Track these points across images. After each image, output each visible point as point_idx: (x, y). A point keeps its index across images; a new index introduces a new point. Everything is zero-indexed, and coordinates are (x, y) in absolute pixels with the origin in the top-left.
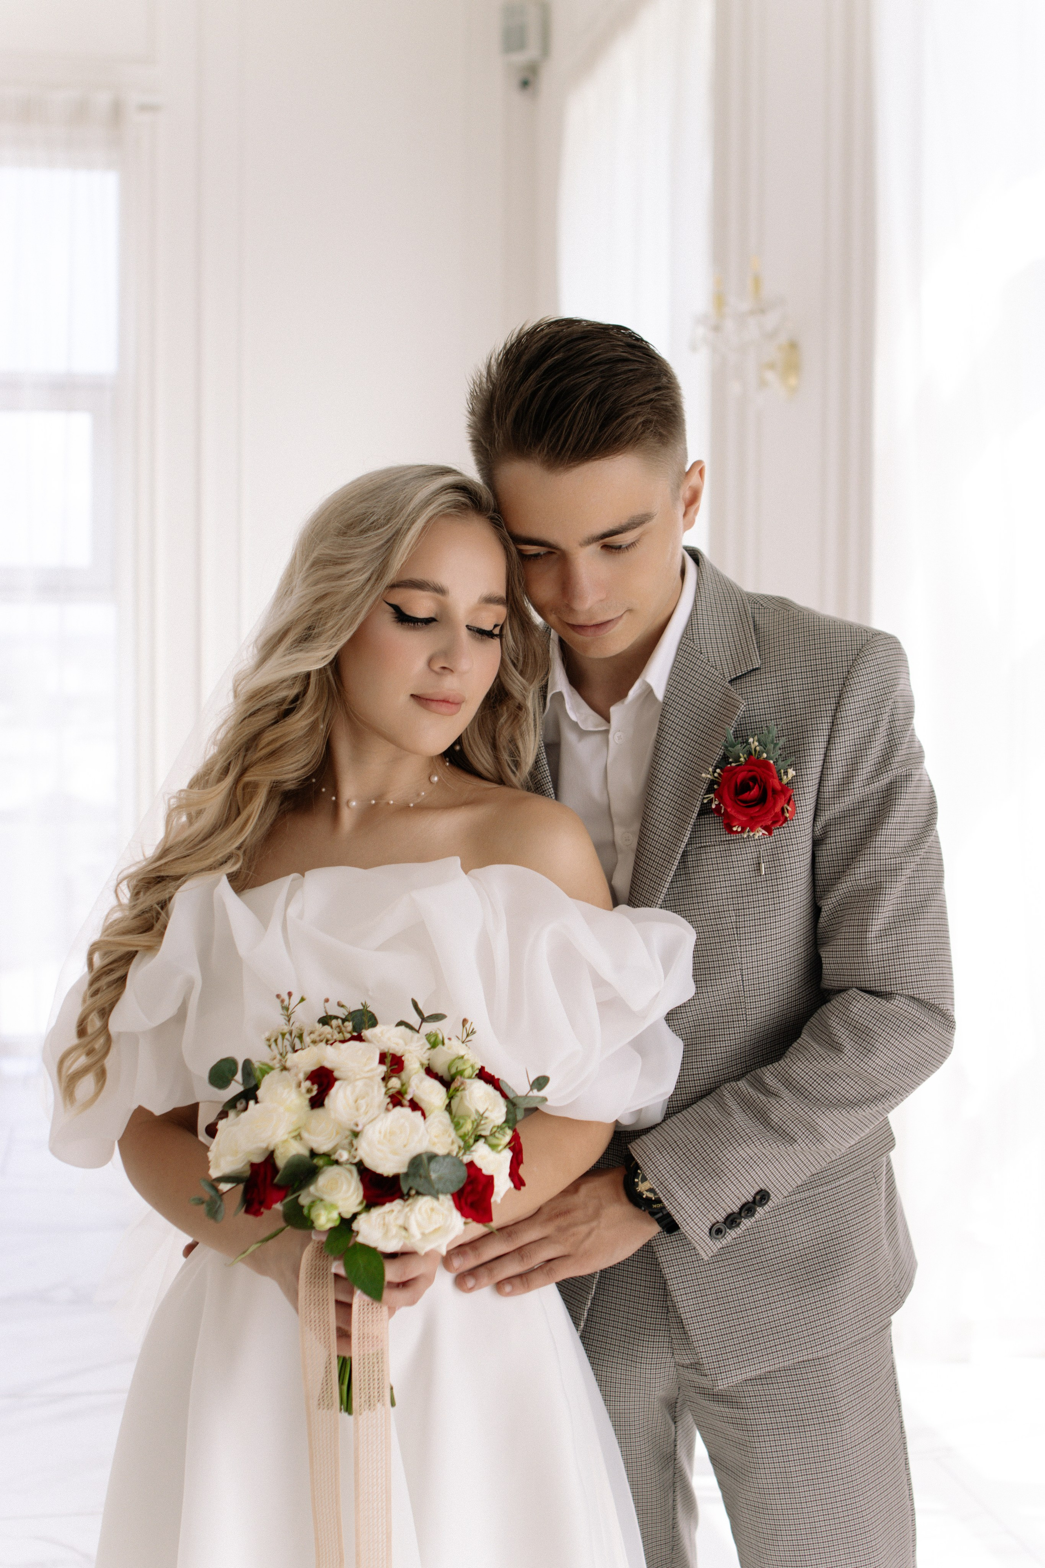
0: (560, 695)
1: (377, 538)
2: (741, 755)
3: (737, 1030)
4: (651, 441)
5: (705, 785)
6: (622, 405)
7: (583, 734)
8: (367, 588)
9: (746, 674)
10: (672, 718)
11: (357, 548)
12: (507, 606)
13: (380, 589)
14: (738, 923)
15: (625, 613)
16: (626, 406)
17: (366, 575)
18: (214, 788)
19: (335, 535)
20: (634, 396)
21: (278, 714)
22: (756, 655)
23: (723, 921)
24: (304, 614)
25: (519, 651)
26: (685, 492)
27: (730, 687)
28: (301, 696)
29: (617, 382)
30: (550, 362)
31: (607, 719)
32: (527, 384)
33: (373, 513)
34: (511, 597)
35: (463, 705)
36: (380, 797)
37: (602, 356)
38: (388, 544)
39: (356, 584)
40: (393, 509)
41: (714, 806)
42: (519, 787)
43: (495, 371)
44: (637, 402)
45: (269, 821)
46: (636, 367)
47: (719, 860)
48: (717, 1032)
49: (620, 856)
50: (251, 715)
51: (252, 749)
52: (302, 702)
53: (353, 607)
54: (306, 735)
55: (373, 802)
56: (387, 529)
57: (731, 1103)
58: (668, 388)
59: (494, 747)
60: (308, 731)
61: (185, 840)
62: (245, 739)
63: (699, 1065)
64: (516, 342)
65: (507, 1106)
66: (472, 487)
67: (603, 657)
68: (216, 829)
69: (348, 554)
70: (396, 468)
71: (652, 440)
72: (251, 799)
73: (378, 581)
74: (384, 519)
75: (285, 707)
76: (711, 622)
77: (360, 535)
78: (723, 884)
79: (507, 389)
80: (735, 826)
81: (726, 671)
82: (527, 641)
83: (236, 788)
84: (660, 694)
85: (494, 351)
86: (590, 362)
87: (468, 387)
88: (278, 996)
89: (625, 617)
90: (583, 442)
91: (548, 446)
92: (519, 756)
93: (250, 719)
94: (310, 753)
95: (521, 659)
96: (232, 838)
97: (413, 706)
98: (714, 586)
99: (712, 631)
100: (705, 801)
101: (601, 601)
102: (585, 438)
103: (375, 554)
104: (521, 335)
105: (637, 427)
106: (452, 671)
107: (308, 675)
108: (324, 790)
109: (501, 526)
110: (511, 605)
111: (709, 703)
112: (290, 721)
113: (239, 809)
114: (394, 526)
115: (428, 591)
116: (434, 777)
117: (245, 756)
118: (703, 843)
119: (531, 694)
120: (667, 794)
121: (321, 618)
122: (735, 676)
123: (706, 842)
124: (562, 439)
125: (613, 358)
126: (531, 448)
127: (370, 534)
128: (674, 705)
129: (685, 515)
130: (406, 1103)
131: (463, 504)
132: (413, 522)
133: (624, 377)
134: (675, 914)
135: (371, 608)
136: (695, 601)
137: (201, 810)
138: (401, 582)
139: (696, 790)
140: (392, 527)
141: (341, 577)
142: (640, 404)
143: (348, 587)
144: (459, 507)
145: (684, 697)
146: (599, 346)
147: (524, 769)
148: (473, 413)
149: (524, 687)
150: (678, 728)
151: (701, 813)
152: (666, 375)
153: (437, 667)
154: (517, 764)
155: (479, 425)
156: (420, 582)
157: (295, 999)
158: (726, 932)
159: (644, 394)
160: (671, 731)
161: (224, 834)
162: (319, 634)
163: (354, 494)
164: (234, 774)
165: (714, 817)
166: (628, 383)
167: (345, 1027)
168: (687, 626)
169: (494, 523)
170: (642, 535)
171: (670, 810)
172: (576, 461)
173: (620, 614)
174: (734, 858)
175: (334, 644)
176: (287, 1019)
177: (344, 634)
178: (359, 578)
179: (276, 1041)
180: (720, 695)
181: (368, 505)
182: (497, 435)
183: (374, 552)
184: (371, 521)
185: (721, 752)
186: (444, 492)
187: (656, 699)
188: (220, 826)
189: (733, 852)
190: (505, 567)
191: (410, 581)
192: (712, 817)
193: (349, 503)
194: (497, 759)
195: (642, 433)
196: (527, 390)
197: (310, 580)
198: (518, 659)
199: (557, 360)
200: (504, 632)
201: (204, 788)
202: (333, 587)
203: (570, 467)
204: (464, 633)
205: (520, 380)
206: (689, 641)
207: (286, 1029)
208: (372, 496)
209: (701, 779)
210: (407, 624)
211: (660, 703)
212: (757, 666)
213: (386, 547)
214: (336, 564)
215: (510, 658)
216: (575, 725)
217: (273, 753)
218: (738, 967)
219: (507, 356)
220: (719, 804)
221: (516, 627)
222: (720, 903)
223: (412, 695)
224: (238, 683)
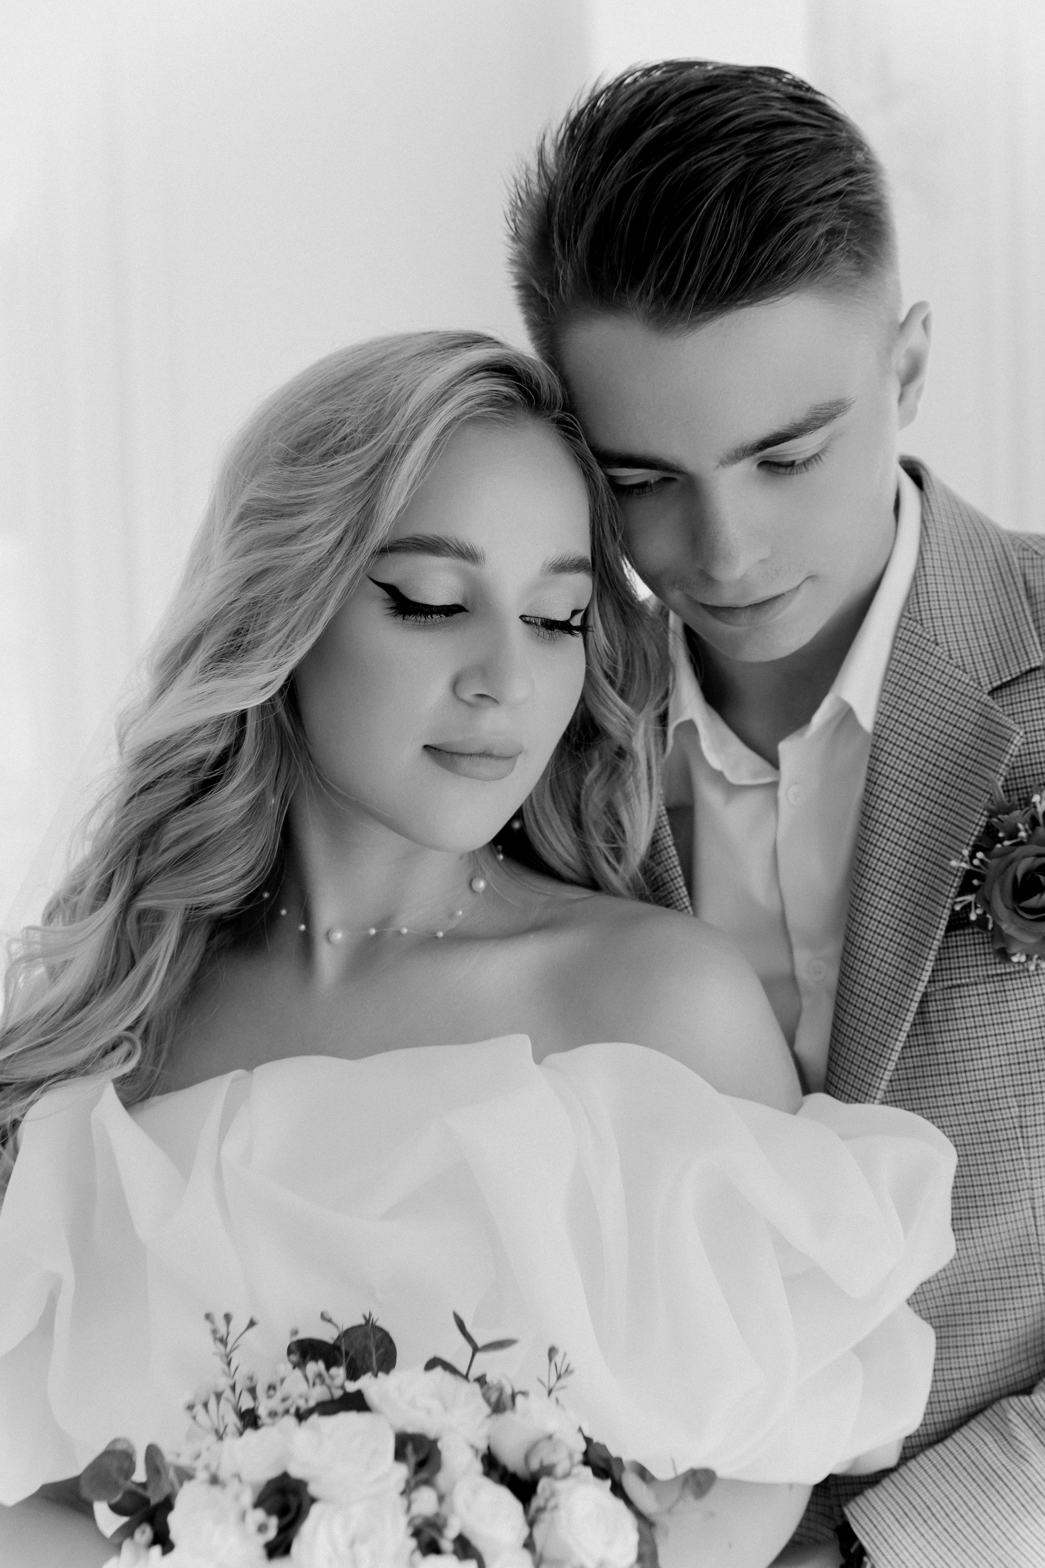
0: (689, 727)
1: (351, 467)
2: (1020, 826)
3: (1027, 1302)
4: (842, 266)
5: (957, 879)
6: (787, 204)
7: (732, 790)
8: (338, 557)
9: (1017, 678)
10: (891, 761)
11: (316, 485)
12: (593, 575)
13: (361, 558)
14: (1023, 1119)
15: (803, 581)
16: (795, 205)
17: (335, 534)
18: (87, 921)
19: (277, 463)
20: (808, 187)
21: (193, 789)
22: (1034, 644)
23: (997, 1115)
24: (225, 607)
25: (617, 653)
26: (900, 362)
27: (992, 703)
28: (231, 753)
29: (776, 163)
30: (649, 134)
31: (774, 762)
32: (611, 176)
33: (343, 422)
34: (598, 561)
35: (520, 759)
36: (384, 923)
37: (743, 119)
38: (373, 477)
39: (316, 551)
40: (379, 411)
41: (973, 917)
42: (624, 891)
43: (553, 160)
44: (814, 197)
45: (190, 969)
46: (808, 136)
47: (986, 1010)
48: (991, 1306)
49: (806, 1002)
50: (142, 791)
51: (150, 850)
52: (234, 766)
53: (316, 591)
54: (243, 822)
55: (373, 932)
56: (366, 452)
57: (1023, 1434)
58: (866, 171)
59: (578, 824)
60: (246, 814)
61: (38, 1016)
62: (135, 833)
63: (963, 1362)
64: (586, 106)
65: (639, 1531)
66: (521, 367)
67: (765, 660)
68: (92, 995)
69: (300, 497)
70: (383, 340)
71: (844, 265)
72: (153, 937)
73: (356, 545)
74: (363, 431)
75: (201, 776)
76: (950, 588)
77: (321, 462)
78: (994, 1051)
79: (576, 189)
80: (1014, 954)
81: (982, 674)
82: (631, 638)
83: (124, 920)
84: (866, 719)
85: (549, 124)
86: (725, 130)
87: (505, 192)
88: (208, 1316)
89: (804, 590)
90: (720, 275)
91: (656, 285)
92: (624, 841)
93: (143, 797)
94: (254, 850)
95: (621, 668)
96: (122, 1008)
97: (428, 767)
98: (952, 523)
99: (953, 604)
100: (958, 908)
101: (762, 561)
102: (724, 266)
103: (349, 496)
104: (596, 93)
105: (817, 243)
106: (495, 701)
107: (242, 717)
108: (284, 912)
109: (577, 436)
110: (600, 575)
111: (956, 733)
112: (212, 801)
113: (133, 955)
114: (380, 442)
115: (447, 555)
116: (478, 881)
117: (138, 862)
118: (956, 979)
119: (641, 731)
120: (887, 895)
121: (258, 614)
122: (999, 683)
123: (960, 978)
124: (682, 269)
125: (767, 121)
126: (624, 292)
127: (338, 459)
128: (893, 737)
129: (901, 398)
130: (447, 1544)
131: (506, 398)
132: (415, 436)
133: (787, 152)
134: (911, 1114)
135: (347, 591)
136: (921, 552)
137: (66, 962)
138: (398, 542)
139: (940, 889)
140: (378, 445)
141: (289, 539)
142: (819, 201)
143: (303, 557)
144: (498, 402)
145: (911, 723)
146: (737, 102)
147: (631, 859)
148: (517, 237)
149: (627, 718)
150: (902, 779)
151: (950, 928)
152: (861, 149)
153: (468, 695)
154: (619, 854)
155: (529, 258)
156: (432, 541)
157: (239, 1323)
158: (1002, 1135)
159: (826, 183)
160: (889, 784)
161: (108, 1002)
162: (257, 643)
163: (310, 388)
164: (120, 895)
165: (973, 933)
166: (795, 164)
167: (332, 1378)
168: (908, 598)
169: (565, 430)
170: (831, 439)
171: (894, 922)
172: (707, 310)
173: (796, 584)
174: (1012, 1006)
175: (283, 660)
176: (225, 1360)
177: (299, 642)
178: (322, 541)
179: (206, 1405)
180: (974, 717)
181: (334, 407)
182: (561, 273)
183: (348, 492)
184: (341, 434)
185: (983, 821)
186: (471, 378)
187: (858, 727)
188: (100, 987)
189: (1010, 995)
190: (588, 509)
191: (414, 539)
192: (969, 934)
193: (300, 405)
194: (584, 848)
195: (827, 253)
196: (613, 186)
197: (238, 544)
198: (615, 670)
199: (664, 129)
200: (591, 623)
201: (71, 921)
202: (276, 558)
203: (698, 321)
204: (516, 631)
205: (597, 171)
206: (915, 624)
207: (223, 1383)
208: (342, 390)
209: (948, 869)
210: (413, 618)
211: (865, 733)
212: (1038, 664)
213: (368, 483)
214: (282, 516)
215: (602, 668)
216: (718, 777)
217: (185, 857)
218: (1027, 1194)
219: (572, 131)
220: (985, 913)
221: (609, 609)
222: (990, 1084)
223: (426, 747)
224: (125, 728)
